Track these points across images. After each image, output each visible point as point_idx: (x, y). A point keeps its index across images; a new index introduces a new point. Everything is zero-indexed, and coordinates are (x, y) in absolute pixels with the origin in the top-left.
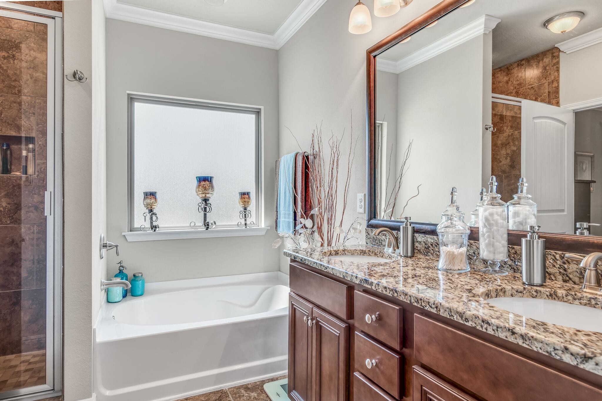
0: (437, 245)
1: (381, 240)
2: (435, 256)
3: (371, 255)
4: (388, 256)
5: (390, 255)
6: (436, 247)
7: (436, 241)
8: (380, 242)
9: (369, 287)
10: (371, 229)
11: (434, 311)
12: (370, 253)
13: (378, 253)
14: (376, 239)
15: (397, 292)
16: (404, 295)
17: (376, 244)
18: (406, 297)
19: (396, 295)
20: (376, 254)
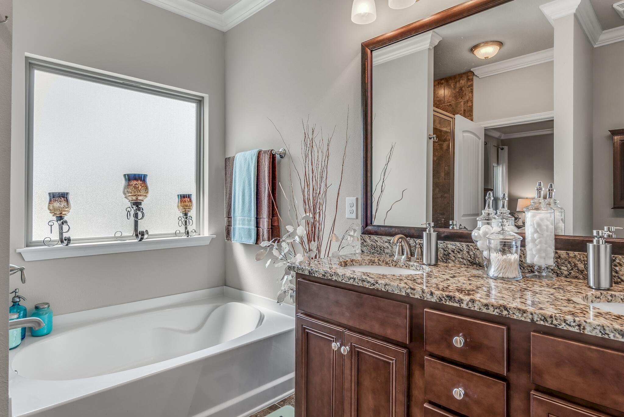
0: (459, 251)
1: (382, 247)
2: (457, 263)
3: (381, 264)
4: (404, 265)
5: (406, 264)
6: (458, 254)
7: (459, 247)
8: (381, 250)
9: (456, 305)
10: (369, 236)
11: (576, 330)
12: (380, 263)
13: (390, 262)
14: (375, 246)
15: (508, 310)
16: (521, 312)
17: (376, 252)
18: (525, 315)
19: (505, 313)
20: (387, 263)
